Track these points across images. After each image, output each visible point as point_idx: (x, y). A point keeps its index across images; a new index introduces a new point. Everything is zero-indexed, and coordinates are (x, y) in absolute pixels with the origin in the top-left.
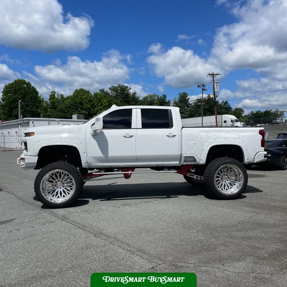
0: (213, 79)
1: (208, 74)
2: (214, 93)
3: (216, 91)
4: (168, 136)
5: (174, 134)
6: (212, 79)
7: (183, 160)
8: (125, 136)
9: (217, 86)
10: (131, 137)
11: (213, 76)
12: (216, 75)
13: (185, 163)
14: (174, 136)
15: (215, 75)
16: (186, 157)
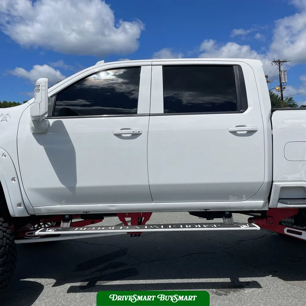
0: (280, 67)
1: (273, 61)
2: (281, 84)
3: (283, 81)
4: (234, 133)
5: (249, 127)
6: (278, 67)
7: (275, 196)
8: (119, 135)
9: (284, 75)
10: (135, 135)
11: (279, 64)
12: (283, 62)
13: (280, 205)
14: (251, 132)
15: (281, 62)
16: (283, 189)
